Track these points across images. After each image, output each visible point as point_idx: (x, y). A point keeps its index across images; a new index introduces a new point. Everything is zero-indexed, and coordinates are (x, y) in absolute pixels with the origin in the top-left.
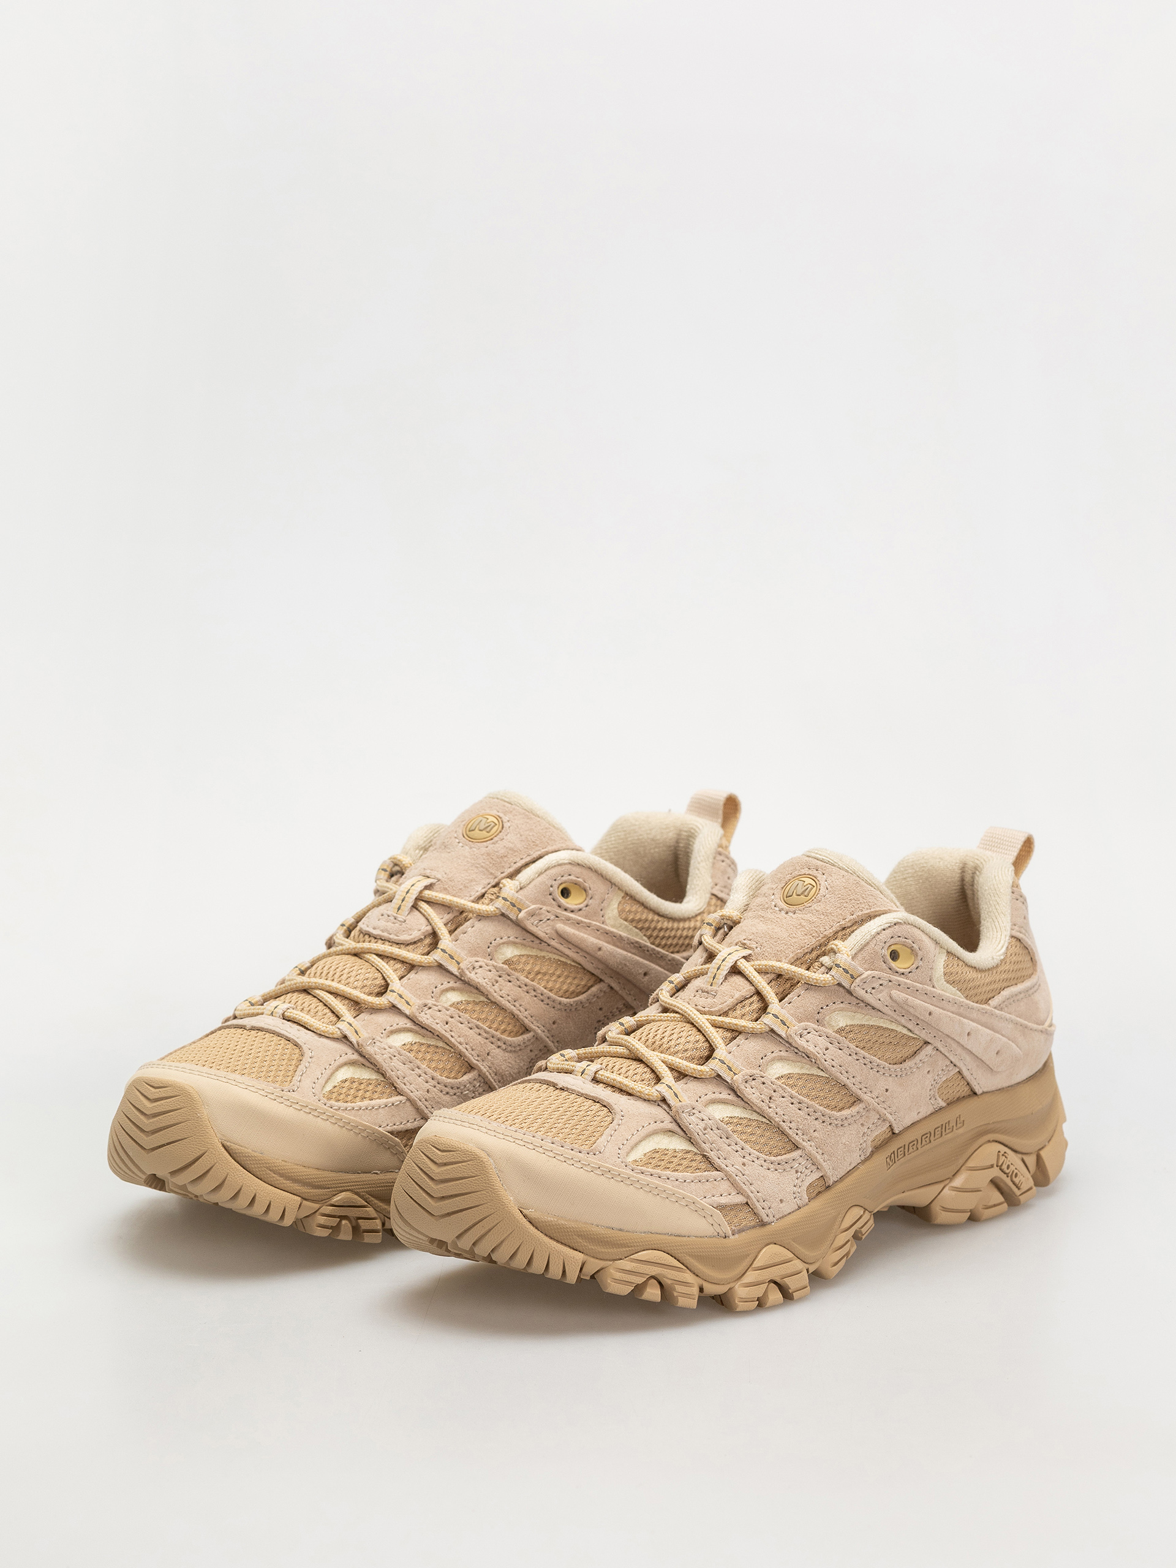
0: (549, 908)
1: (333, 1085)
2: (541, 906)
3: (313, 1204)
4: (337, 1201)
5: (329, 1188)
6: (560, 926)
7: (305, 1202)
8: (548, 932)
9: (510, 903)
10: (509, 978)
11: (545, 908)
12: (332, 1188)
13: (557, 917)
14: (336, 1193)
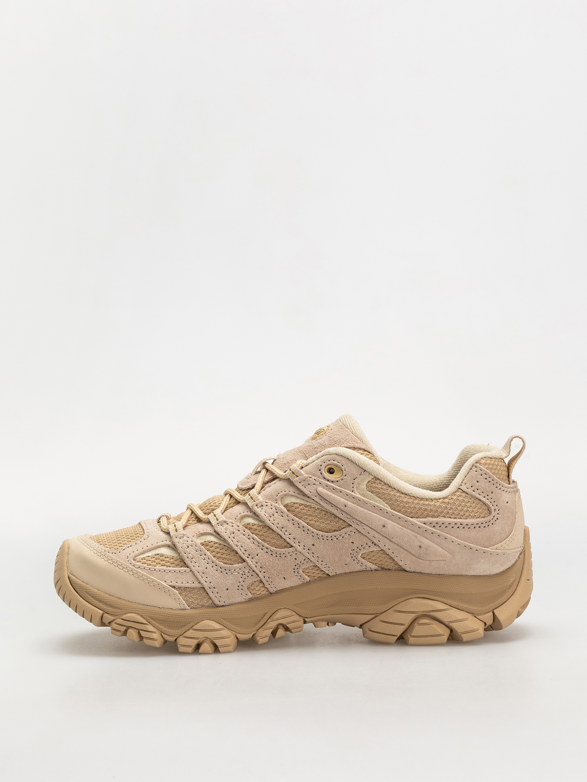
0: (315, 478)
1: (148, 555)
2: (311, 476)
3: (111, 617)
4: (125, 617)
5: (121, 609)
6: (320, 489)
7: (105, 615)
8: (312, 491)
9: (292, 472)
10: (282, 514)
11: (313, 477)
12: (123, 610)
13: (320, 483)
14: (126, 613)
